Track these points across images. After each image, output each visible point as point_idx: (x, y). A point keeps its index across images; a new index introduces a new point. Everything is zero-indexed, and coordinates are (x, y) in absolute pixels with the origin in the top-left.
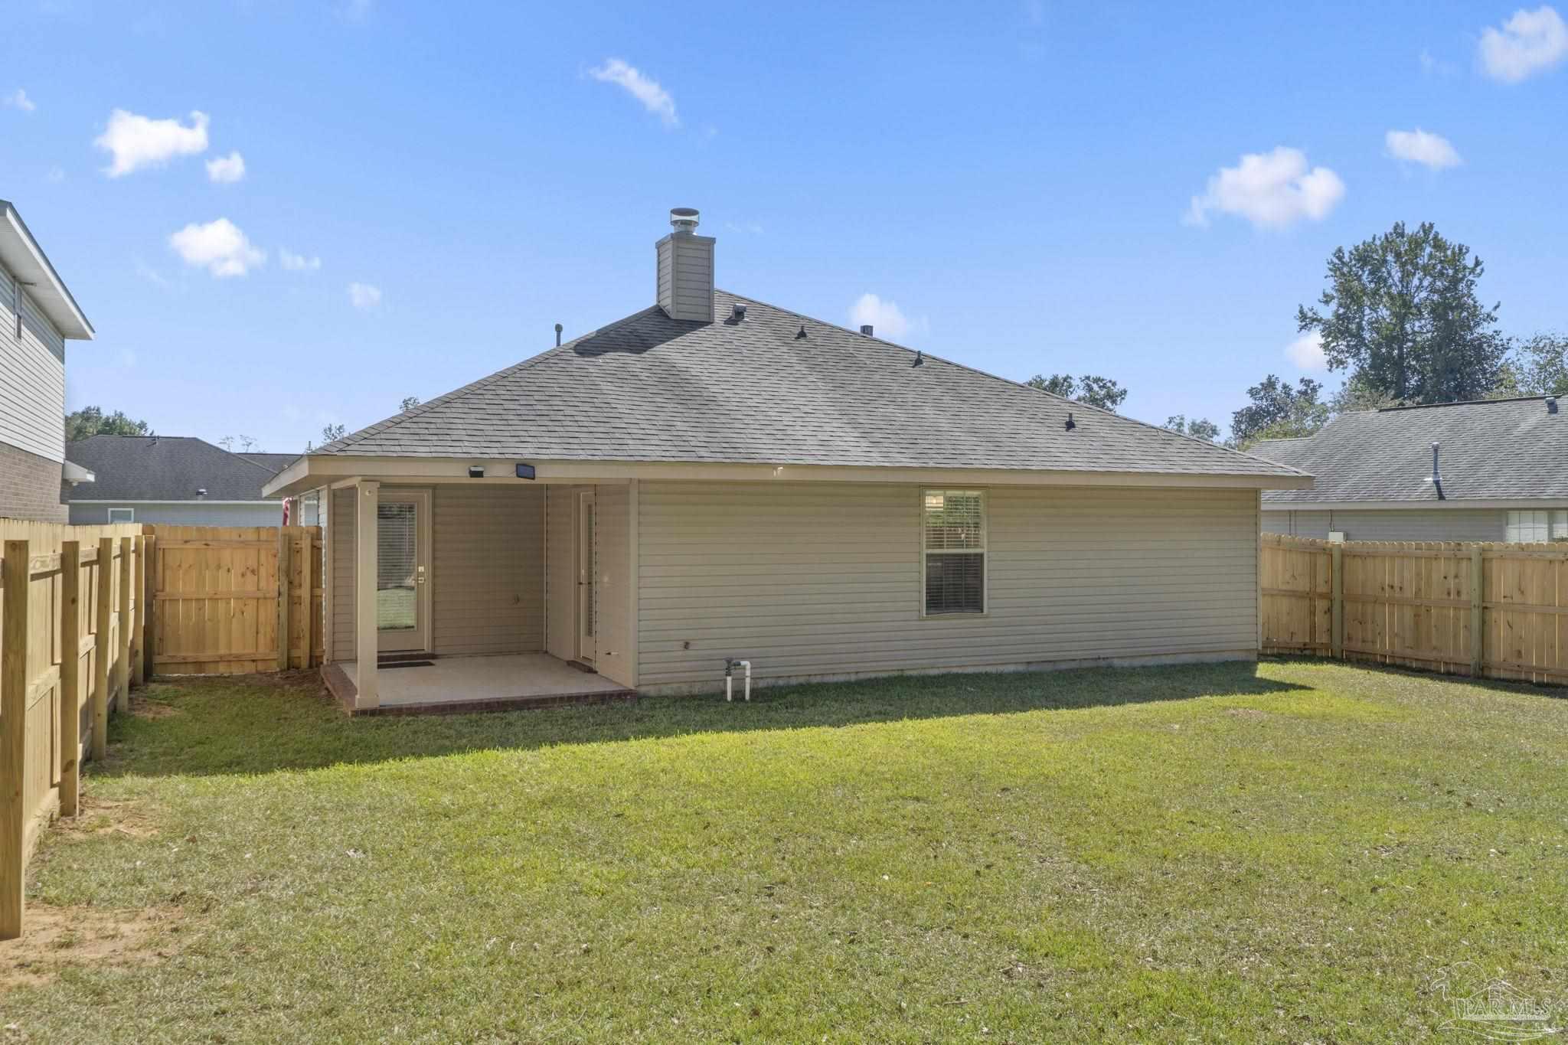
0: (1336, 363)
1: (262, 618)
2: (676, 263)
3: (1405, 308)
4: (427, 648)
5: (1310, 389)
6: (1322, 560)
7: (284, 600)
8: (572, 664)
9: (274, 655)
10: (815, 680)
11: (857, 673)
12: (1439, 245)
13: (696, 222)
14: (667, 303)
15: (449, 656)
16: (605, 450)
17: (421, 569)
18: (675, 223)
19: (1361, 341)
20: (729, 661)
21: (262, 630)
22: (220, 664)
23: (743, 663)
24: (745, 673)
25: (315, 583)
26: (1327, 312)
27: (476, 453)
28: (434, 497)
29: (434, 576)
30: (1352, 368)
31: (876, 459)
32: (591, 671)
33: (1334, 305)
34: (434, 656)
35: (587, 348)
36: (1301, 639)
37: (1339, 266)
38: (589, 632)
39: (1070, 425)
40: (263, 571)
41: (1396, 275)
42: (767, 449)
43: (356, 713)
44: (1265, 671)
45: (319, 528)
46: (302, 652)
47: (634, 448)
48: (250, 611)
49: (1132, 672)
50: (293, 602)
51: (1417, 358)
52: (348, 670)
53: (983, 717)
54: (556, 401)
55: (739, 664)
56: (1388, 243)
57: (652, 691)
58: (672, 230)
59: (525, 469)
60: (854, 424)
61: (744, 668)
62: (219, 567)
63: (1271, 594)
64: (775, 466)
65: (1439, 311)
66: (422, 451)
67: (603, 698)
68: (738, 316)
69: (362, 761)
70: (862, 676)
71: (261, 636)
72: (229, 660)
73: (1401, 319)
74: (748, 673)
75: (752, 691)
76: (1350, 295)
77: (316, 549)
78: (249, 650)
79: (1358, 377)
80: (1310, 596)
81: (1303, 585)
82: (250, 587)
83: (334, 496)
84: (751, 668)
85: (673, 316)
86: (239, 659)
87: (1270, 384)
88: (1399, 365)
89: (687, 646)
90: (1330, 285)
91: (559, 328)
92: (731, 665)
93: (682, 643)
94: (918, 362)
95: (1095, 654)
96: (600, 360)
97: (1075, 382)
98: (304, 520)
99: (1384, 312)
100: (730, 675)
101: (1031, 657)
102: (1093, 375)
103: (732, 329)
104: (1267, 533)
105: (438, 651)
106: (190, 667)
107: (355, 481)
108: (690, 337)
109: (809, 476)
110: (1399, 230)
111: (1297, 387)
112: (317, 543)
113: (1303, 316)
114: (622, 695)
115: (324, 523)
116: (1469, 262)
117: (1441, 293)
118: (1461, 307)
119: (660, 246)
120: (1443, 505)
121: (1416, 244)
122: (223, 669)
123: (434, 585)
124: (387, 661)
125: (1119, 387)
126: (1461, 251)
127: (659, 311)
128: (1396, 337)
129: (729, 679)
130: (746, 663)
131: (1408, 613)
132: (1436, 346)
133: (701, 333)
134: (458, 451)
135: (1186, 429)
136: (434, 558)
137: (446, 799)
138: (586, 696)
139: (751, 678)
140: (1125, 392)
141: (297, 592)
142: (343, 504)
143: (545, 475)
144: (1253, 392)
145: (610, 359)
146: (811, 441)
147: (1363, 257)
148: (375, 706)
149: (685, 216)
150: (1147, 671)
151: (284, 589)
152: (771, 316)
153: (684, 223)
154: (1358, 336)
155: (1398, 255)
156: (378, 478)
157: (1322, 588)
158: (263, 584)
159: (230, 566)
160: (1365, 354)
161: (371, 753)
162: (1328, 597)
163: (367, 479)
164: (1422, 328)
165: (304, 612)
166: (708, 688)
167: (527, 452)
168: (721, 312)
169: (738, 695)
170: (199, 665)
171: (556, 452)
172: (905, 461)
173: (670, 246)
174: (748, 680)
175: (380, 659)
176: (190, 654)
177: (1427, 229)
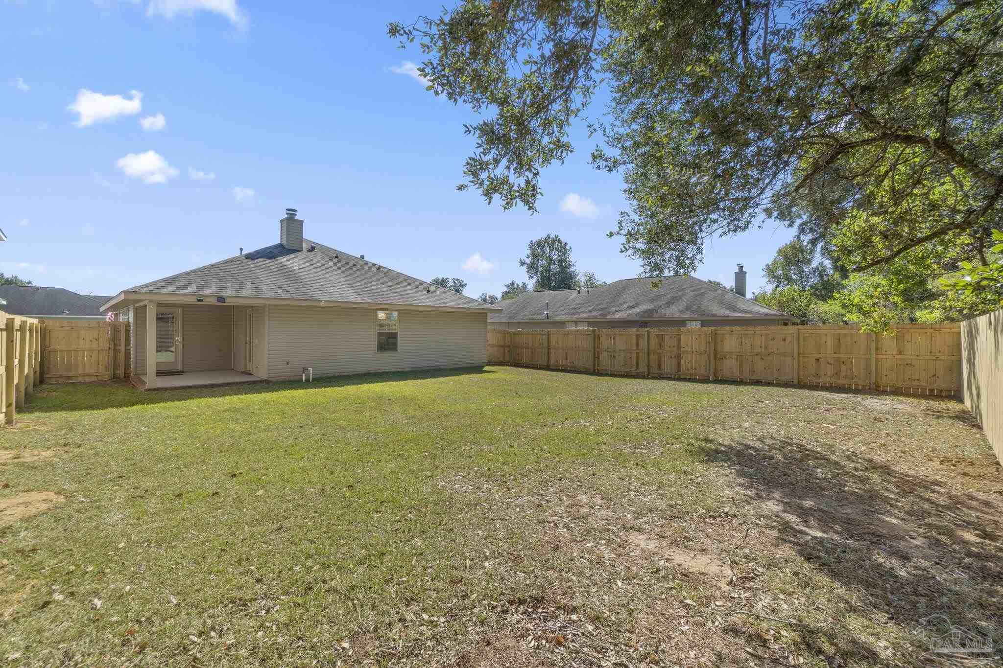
0: (531, 277)
1: (101, 359)
2: (287, 228)
3: (550, 260)
4: (180, 368)
5: (525, 285)
6: (507, 336)
7: (112, 352)
8: (242, 373)
9: (107, 373)
10: (337, 375)
11: (352, 372)
12: (560, 242)
13: (296, 214)
14: (284, 242)
15: (190, 372)
16: (255, 293)
17: (177, 338)
18: (287, 214)
19: (538, 271)
20: (304, 368)
21: (100, 363)
22: (79, 377)
23: (309, 369)
24: (310, 373)
25: (127, 343)
26: (528, 261)
27: (200, 293)
28: (183, 311)
29: (183, 341)
30: (535, 279)
31: (359, 300)
32: (251, 374)
33: (530, 259)
34: (183, 372)
35: (251, 257)
36: (501, 359)
37: (531, 246)
38: (250, 361)
39: (428, 291)
41: (548, 251)
42: (319, 295)
43: (146, 390)
44: (486, 368)
45: (129, 322)
46: (121, 372)
47: (267, 293)
48: (94, 355)
49: (445, 370)
50: (116, 351)
51: (554, 276)
52: (143, 378)
53: (391, 383)
54: (236, 275)
56: (546, 241)
57: (274, 380)
58: (286, 216)
59: (221, 299)
60: (353, 288)
61: (310, 371)
62: (79, 338)
63: (493, 346)
64: (321, 301)
65: (560, 262)
66: (177, 291)
67: (254, 382)
68: (312, 249)
69: (148, 404)
70: (354, 373)
72: (84, 375)
73: (550, 264)
75: (313, 379)
76: (535, 256)
77: (127, 331)
78: (93, 371)
79: (537, 282)
80: (503, 346)
81: (502, 343)
82: (94, 345)
83: (136, 310)
84: (313, 372)
85: (287, 247)
86: (89, 375)
87: (513, 284)
88: (549, 279)
89: (288, 363)
90: (529, 252)
91: (241, 250)
92: (305, 370)
93: (286, 362)
94: (379, 269)
96: (255, 261)
97: (450, 280)
98: (122, 318)
99: (545, 262)
100: (304, 374)
101: (414, 366)
102: (456, 278)
103: (309, 253)
104: (489, 327)
105: (185, 369)
106: (64, 379)
107: (146, 302)
108: (293, 255)
109: (334, 305)
110: (549, 236)
111: (521, 285)
112: (128, 328)
113: (521, 262)
114: (261, 382)
115: (131, 320)
116: (568, 247)
117: (561, 256)
118: (566, 261)
119: (282, 221)
120: (548, 320)
121: (554, 241)
122: (80, 379)
123: (183, 345)
124: (159, 374)
125: (464, 283)
126: (566, 244)
127: (281, 245)
128: (548, 270)
130: (311, 369)
131: (530, 350)
132: (559, 273)
133: (297, 254)
134: (193, 292)
135: (488, 298)
136: (183, 335)
137: (184, 412)
138: (247, 382)
139: (313, 374)
140: (466, 284)
141: (118, 348)
142: (140, 312)
143: (229, 301)
144: (507, 286)
145: (259, 262)
146: (336, 293)
147: (539, 243)
148: (155, 387)
149: (292, 213)
150: (451, 370)
151: (112, 347)
152: (326, 250)
153: (291, 214)
154: (537, 269)
155: (548, 244)
156: (156, 301)
157: (507, 344)
158: (101, 344)
159: (84, 337)
160: (539, 275)
161: (152, 401)
162: (509, 346)
163: (151, 301)
164: (555, 267)
165: (121, 356)
166: (297, 378)
167: (222, 293)
168: (305, 248)
169: (307, 381)
170: (69, 378)
171: (234, 293)
172: (369, 301)
173: (285, 222)
174: (311, 375)
175: (157, 373)
176: (65, 374)
177: (557, 237)
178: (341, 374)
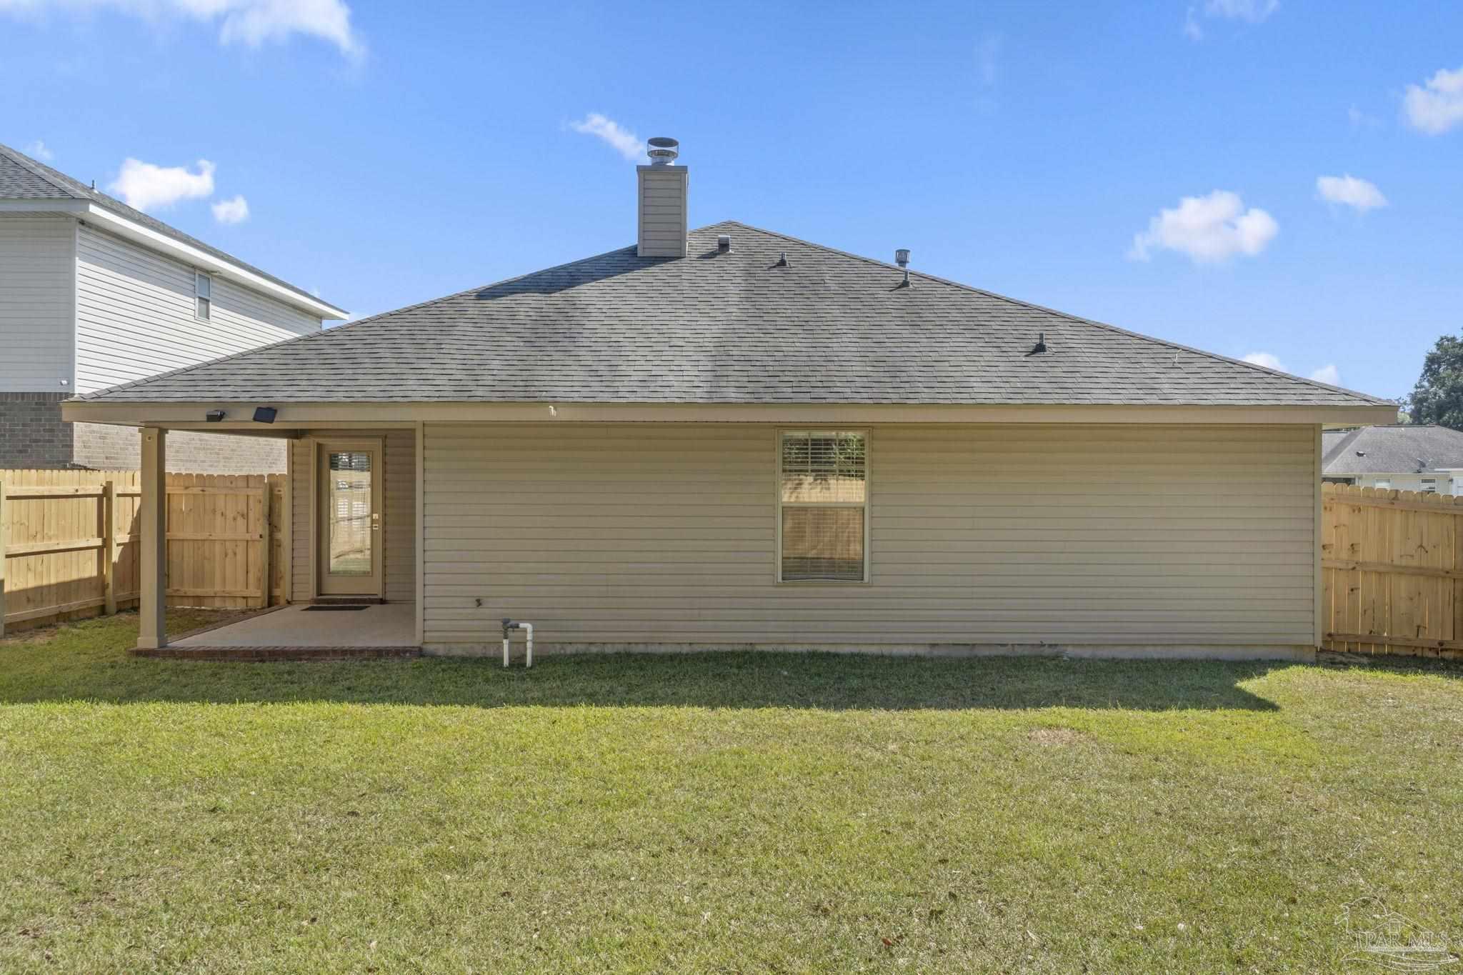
1: (251, 560)
4: (380, 593)
7: (265, 544)
9: (259, 594)
11: (690, 644)
13: (673, 153)
17: (376, 515)
18: (651, 153)
20: (506, 622)
21: (251, 569)
22: (216, 599)
23: (522, 625)
24: (526, 637)
28: (385, 446)
29: (384, 523)
34: (383, 601)
40: (251, 515)
48: (241, 551)
50: (273, 543)
55: (518, 627)
57: (441, 650)
58: (647, 161)
59: (267, 412)
61: (525, 630)
62: (214, 511)
68: (722, 248)
70: (697, 648)
71: (251, 575)
74: (529, 636)
78: (240, 588)
82: (241, 530)
84: (533, 631)
85: (639, 253)
86: (231, 596)
89: (479, 603)
92: (509, 626)
93: (474, 599)
94: (903, 285)
95: (1035, 639)
100: (506, 638)
101: (938, 638)
105: (388, 597)
106: (191, 601)
109: (606, 415)
122: (218, 604)
123: (384, 532)
129: (505, 642)
130: (528, 626)
136: (385, 506)
139: (533, 643)
148: (153, 647)
149: (665, 146)
151: (266, 533)
153: (661, 153)
156: (156, 424)
158: (251, 528)
159: (224, 510)
165: (283, 554)
170: (199, 599)
174: (529, 645)
176: (191, 588)
178: (652, 649)
